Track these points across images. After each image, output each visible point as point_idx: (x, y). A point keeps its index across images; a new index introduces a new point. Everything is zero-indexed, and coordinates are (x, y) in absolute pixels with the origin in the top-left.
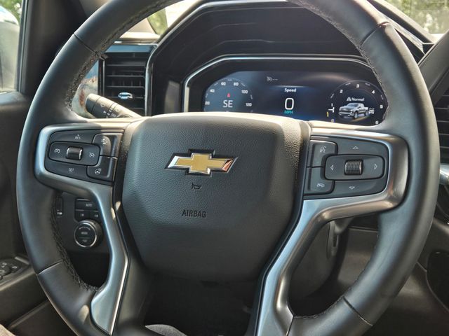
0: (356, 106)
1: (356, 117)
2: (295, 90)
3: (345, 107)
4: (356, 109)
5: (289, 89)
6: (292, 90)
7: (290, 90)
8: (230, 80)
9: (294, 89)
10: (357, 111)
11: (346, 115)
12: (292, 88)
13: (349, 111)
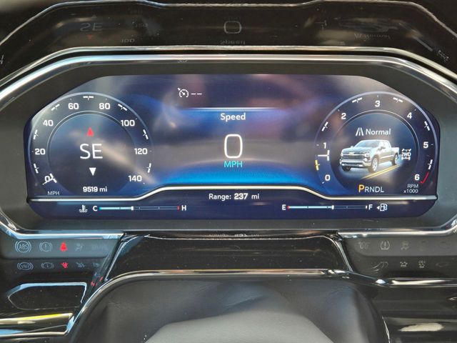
0: (374, 145)
1: (375, 168)
2: (243, 117)
3: (352, 148)
4: (374, 152)
5: (231, 113)
6: (238, 117)
7: (233, 117)
8: (88, 96)
9: (241, 113)
10: (376, 156)
11: (355, 166)
12: (236, 113)
13: (360, 158)
